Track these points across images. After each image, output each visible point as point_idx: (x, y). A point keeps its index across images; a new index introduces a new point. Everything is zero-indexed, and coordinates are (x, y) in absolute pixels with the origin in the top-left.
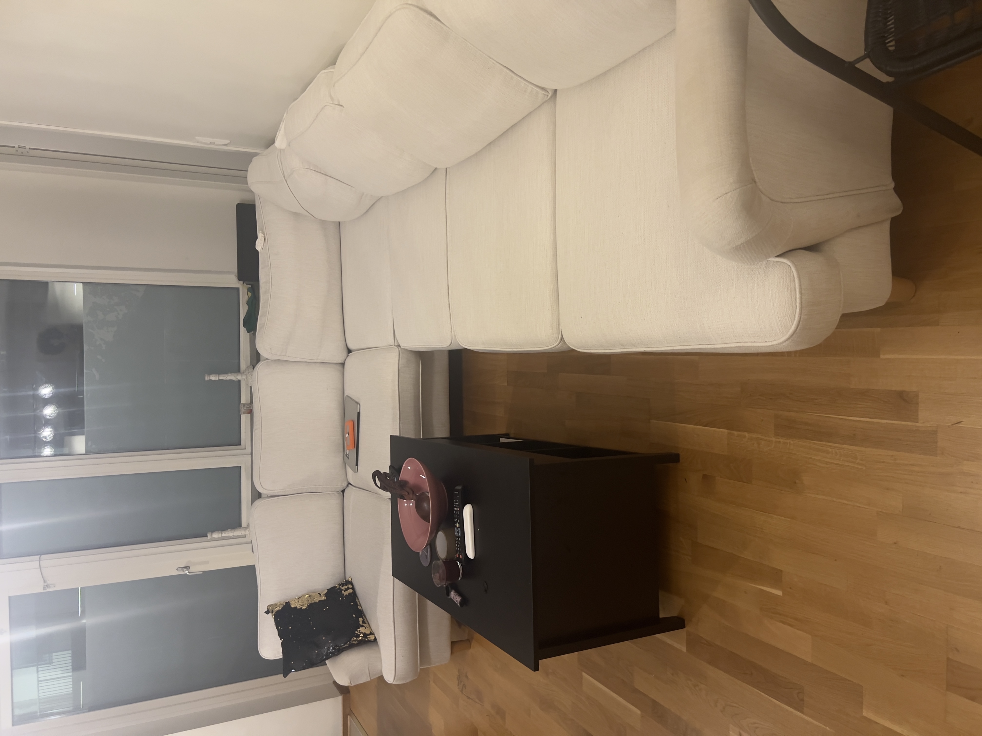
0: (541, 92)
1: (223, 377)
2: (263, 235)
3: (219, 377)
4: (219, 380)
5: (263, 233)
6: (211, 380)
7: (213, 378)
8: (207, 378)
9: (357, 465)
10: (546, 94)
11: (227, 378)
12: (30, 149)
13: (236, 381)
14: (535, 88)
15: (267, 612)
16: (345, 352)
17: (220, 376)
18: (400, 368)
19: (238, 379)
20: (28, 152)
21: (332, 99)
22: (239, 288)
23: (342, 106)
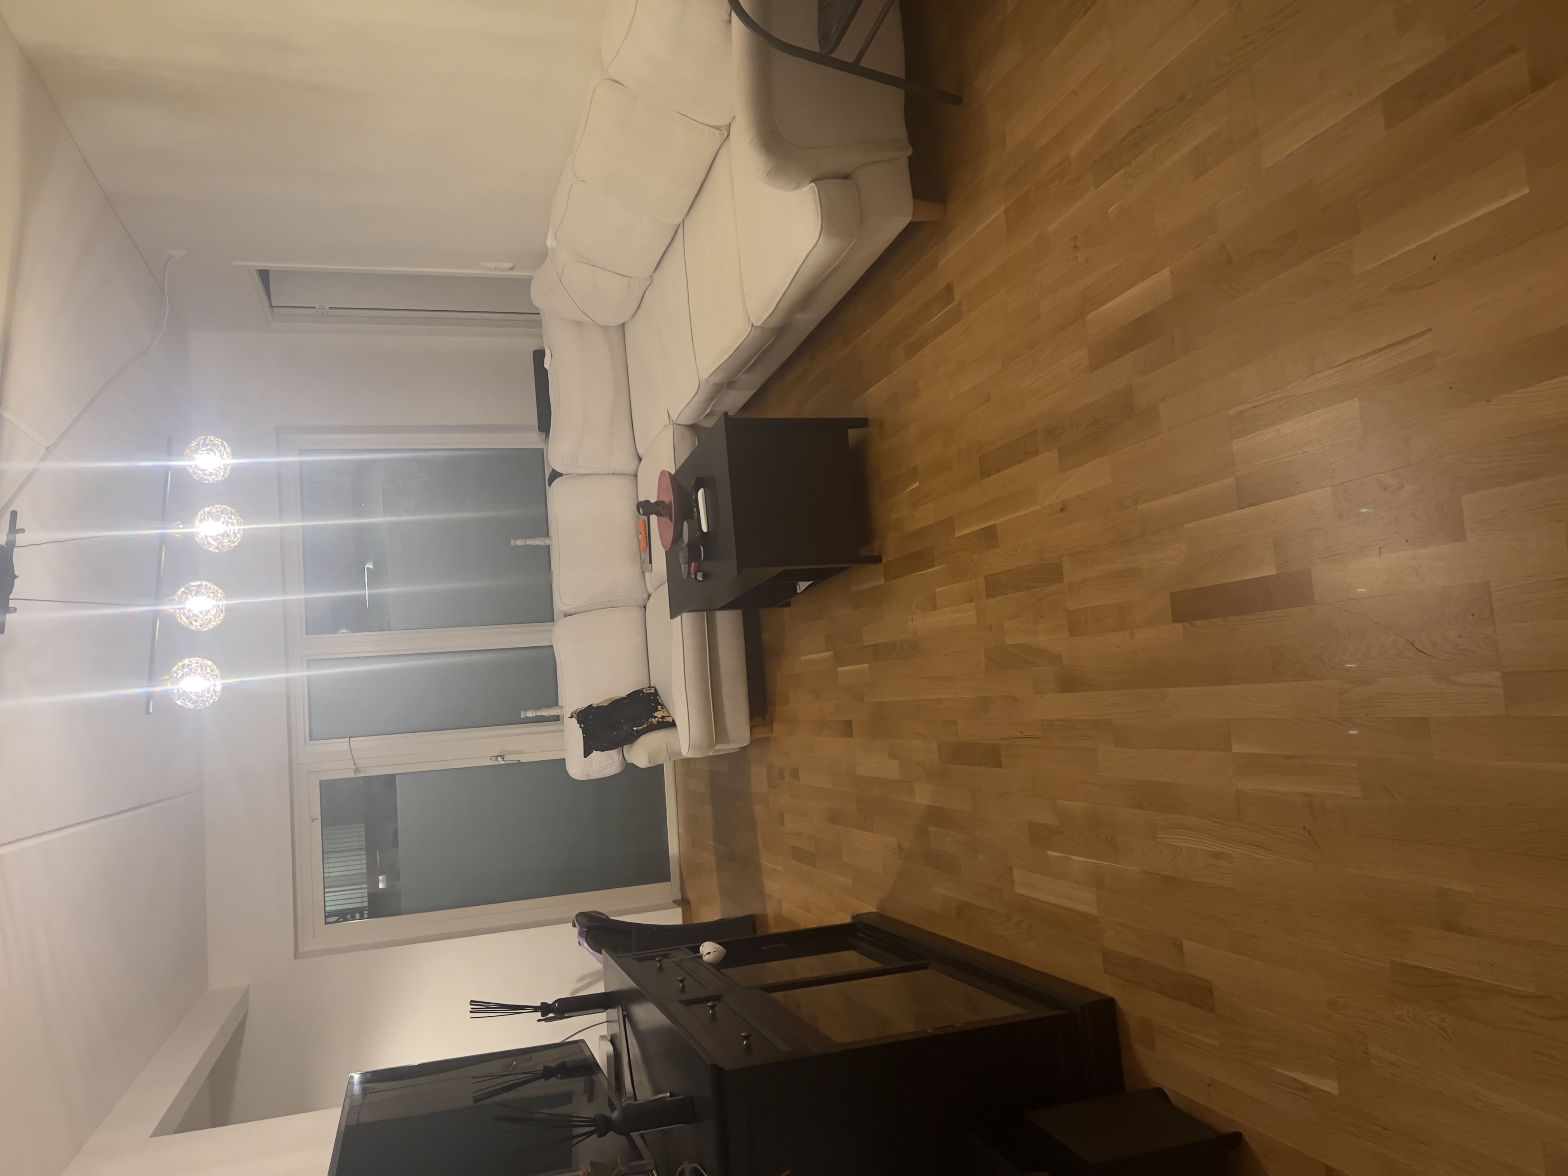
0: (717, 132)
1: (530, 542)
2: (549, 351)
3: (525, 542)
4: (526, 546)
5: (550, 349)
6: (517, 545)
7: (519, 542)
8: (512, 543)
9: (651, 563)
10: (723, 133)
11: (535, 543)
12: (330, 308)
13: (544, 546)
14: (711, 129)
15: (571, 717)
16: (636, 460)
17: (526, 540)
18: (675, 444)
19: (546, 543)
20: (328, 312)
21: (576, 177)
22: (543, 449)
23: (585, 182)
